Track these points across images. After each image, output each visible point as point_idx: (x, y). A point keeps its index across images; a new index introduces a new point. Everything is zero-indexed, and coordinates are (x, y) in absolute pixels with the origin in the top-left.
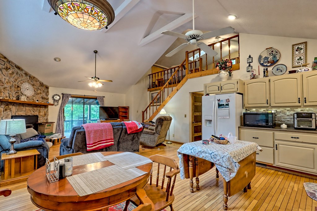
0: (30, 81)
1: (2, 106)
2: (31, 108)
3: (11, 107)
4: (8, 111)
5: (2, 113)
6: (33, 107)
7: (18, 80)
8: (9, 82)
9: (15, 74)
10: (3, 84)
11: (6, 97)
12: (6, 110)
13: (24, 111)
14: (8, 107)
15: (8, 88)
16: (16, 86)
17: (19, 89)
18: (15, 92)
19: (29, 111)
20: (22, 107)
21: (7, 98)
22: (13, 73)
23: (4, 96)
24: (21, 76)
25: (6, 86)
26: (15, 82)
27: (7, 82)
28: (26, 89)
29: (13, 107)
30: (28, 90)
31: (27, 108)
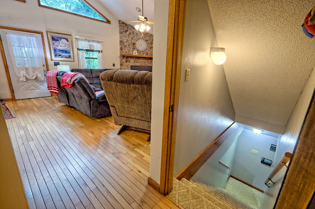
0: (144, 37)
1: (124, 59)
2: (145, 61)
3: (129, 59)
4: (128, 62)
5: (125, 63)
6: (148, 59)
7: (134, 39)
8: (128, 41)
9: (132, 34)
10: (123, 43)
11: (126, 52)
12: (126, 61)
13: (139, 62)
14: (128, 60)
15: (128, 46)
16: (132, 44)
17: (135, 45)
18: (132, 48)
19: (143, 63)
20: (138, 60)
21: (127, 54)
22: (130, 33)
23: (125, 52)
24: (136, 35)
25: (126, 44)
26: (132, 40)
27: (126, 42)
28: (140, 44)
29: (132, 59)
30: (141, 45)
31: (142, 60)
